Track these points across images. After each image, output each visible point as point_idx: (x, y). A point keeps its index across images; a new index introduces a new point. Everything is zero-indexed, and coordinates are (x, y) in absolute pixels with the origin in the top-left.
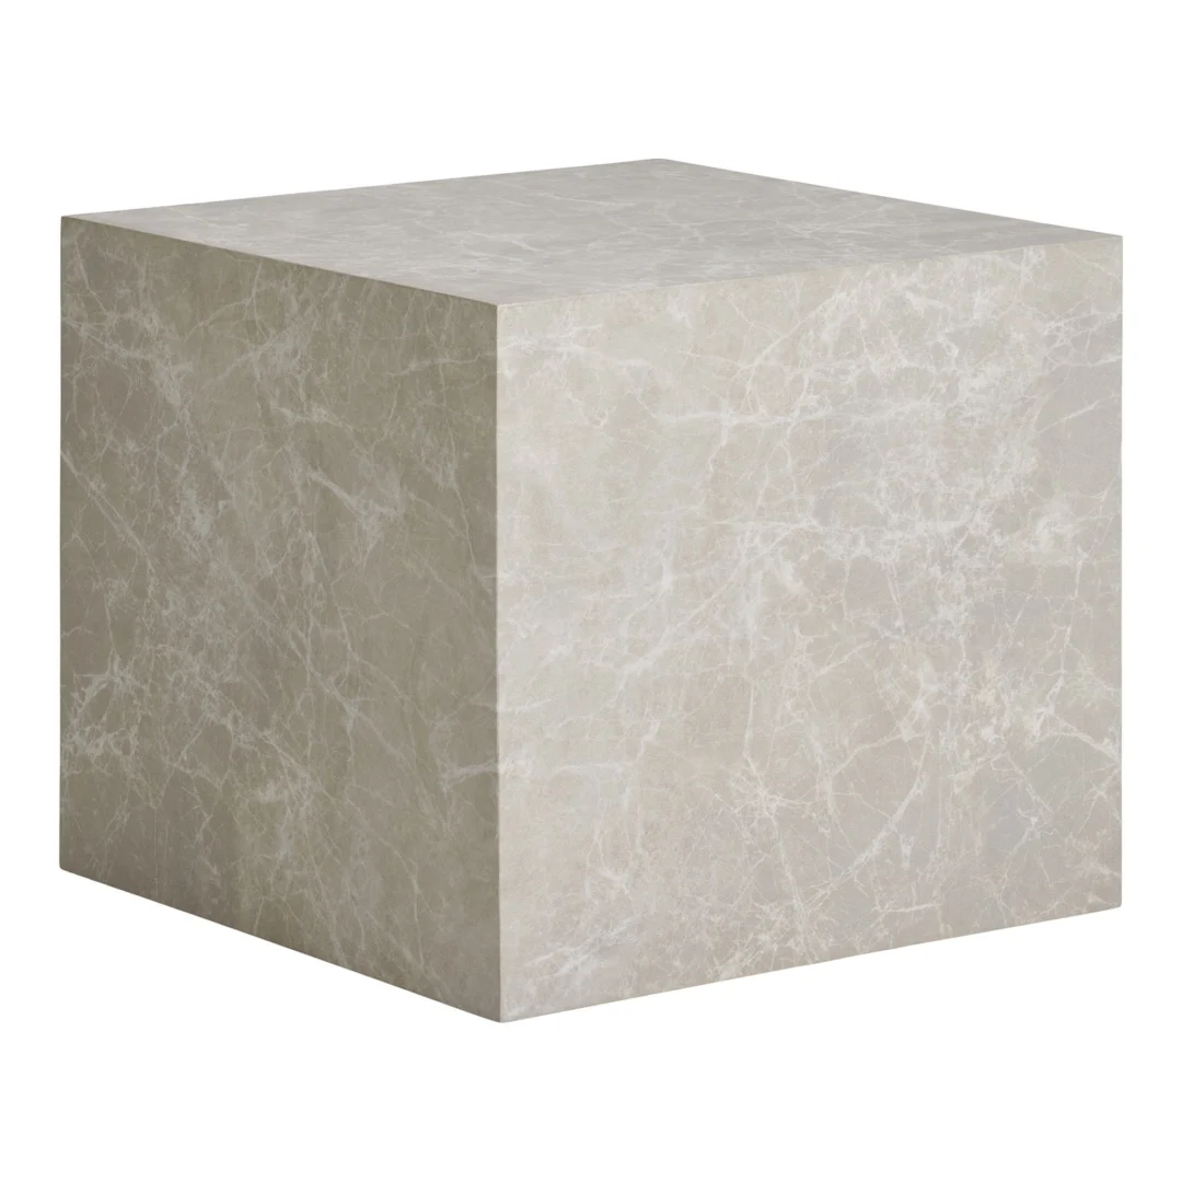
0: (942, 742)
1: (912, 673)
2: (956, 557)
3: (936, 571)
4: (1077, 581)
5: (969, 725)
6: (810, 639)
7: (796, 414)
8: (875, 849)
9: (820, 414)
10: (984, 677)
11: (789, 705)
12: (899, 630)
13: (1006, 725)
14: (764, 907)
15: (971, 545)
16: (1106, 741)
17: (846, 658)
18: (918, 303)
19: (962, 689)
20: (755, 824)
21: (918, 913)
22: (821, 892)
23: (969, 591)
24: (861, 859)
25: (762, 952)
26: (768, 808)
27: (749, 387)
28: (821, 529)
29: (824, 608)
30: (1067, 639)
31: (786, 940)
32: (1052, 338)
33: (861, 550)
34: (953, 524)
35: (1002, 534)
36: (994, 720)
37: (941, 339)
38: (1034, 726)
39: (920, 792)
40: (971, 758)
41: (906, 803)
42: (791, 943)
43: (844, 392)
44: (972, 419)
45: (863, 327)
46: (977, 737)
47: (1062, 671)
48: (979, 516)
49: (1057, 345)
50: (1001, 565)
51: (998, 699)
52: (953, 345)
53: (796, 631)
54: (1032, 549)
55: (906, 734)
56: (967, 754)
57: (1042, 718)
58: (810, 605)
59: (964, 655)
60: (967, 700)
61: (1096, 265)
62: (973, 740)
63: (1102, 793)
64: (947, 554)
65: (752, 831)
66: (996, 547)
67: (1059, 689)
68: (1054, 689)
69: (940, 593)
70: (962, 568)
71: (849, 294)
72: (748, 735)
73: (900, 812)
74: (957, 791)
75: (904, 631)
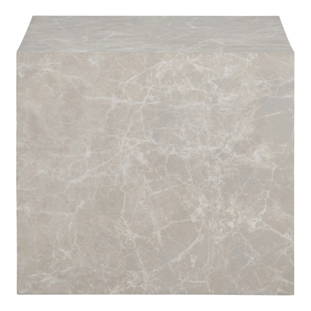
0: (210, 225)
1: (196, 198)
2: (217, 160)
3: (207, 163)
4: (273, 174)
5: (222, 220)
6: (151, 181)
7: (145, 101)
8: (180, 258)
9: (155, 103)
10: (229, 204)
11: (141, 202)
12: (190, 182)
13: (239, 222)
14: (130, 272)
15: (223, 156)
16: (286, 234)
17: (166, 189)
18: (199, 68)
19: (219, 207)
20: (126, 242)
21: (198, 284)
22: (155, 270)
23: (222, 172)
24: (174, 261)
25: (129, 287)
26: (131, 237)
27: (124, 90)
28: (155, 143)
29: (157, 171)
30: (268, 196)
31: (139, 284)
32: (260, 86)
33: (174, 152)
34: (215, 148)
35: (237, 154)
36: (234, 220)
37: (209, 82)
38: (253, 225)
39: (200, 241)
40: (223, 232)
41: (193, 243)
42: (141, 286)
43: (166, 96)
44: (224, 112)
45: (174, 74)
46: (226, 225)
47: (266, 206)
48: (227, 146)
49: (263, 89)
50: (237, 165)
51: (235, 212)
52: (215, 84)
53: (144, 177)
54: (252, 161)
55: (193, 219)
56: (221, 230)
57: (256, 222)
58: (151, 169)
59: (220, 195)
60: (221, 211)
61: (282, 62)
62: (224, 226)
63: (285, 253)
64: (212, 158)
65: (125, 245)
66: (235, 159)
67: (264, 212)
68: (261, 212)
69: (210, 171)
70: (219, 164)
71: (168, 62)
72: (123, 211)
73: (190, 247)
74: (216, 243)
75: (192, 183)
